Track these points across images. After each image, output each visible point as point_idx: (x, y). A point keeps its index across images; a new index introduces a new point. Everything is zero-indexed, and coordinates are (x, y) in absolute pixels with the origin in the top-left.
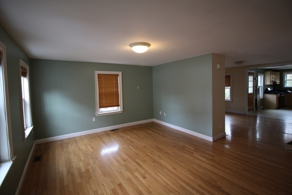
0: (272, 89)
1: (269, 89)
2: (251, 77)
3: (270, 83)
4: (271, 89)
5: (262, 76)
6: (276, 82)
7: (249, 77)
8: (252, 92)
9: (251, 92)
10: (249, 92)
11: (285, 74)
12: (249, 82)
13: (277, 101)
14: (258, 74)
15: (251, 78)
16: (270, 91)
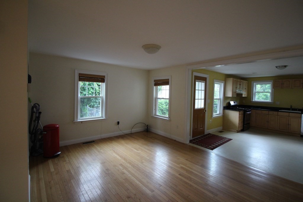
0: (236, 104)
1: (232, 103)
2: (200, 83)
3: (232, 95)
4: (234, 103)
5: (223, 85)
6: (242, 94)
7: (197, 83)
8: (202, 106)
9: (199, 107)
10: (196, 107)
11: (254, 83)
12: (197, 92)
13: (239, 120)
14: (215, 80)
15: (200, 86)
16: (233, 106)
